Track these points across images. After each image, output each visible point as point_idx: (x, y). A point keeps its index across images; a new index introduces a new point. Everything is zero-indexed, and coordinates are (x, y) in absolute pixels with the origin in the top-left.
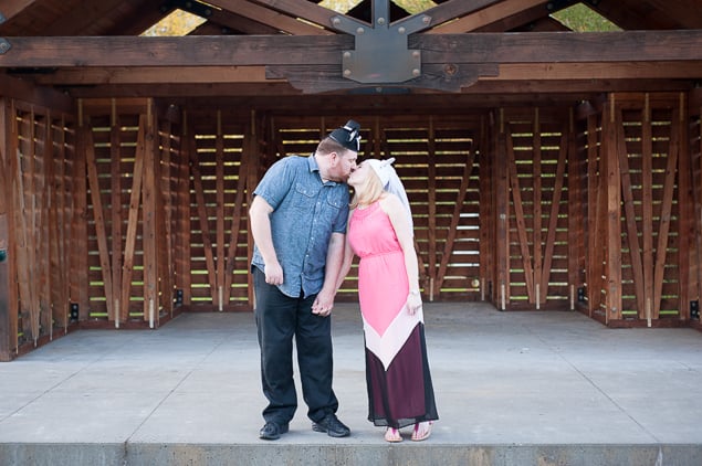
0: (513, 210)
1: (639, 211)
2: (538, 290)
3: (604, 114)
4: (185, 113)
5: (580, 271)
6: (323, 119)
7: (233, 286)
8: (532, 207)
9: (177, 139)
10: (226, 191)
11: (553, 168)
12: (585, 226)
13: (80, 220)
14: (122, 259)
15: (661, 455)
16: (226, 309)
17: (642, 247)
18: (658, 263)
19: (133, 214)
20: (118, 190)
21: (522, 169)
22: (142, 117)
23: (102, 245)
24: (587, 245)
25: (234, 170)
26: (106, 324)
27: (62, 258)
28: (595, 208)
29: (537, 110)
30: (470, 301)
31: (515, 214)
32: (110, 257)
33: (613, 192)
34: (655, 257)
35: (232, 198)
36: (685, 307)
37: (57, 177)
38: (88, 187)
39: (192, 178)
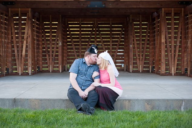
0: (134, 44)
1: (170, 42)
2: (141, 67)
3: (161, 14)
4: (41, 16)
5: (153, 62)
6: (80, 19)
7: (54, 65)
8: (139, 43)
9: (39, 23)
10: (53, 38)
11: (145, 32)
12: (154, 48)
13: (10, 44)
14: (22, 55)
15: (184, 102)
16: (52, 72)
17: (171, 52)
18: (176, 57)
19: (25, 42)
20: (21, 35)
21: (136, 33)
22: (28, 14)
23: (16, 51)
24: (155, 53)
25: (55, 32)
26: (17, 74)
27: (4, 54)
28: (157, 43)
29: (141, 16)
30: (121, 71)
31: (134, 45)
32: (18, 55)
33: (163, 37)
34: (175, 55)
35: (54, 40)
36: (183, 70)
37: (2, 30)
38: (12, 34)
39: (43, 34)
